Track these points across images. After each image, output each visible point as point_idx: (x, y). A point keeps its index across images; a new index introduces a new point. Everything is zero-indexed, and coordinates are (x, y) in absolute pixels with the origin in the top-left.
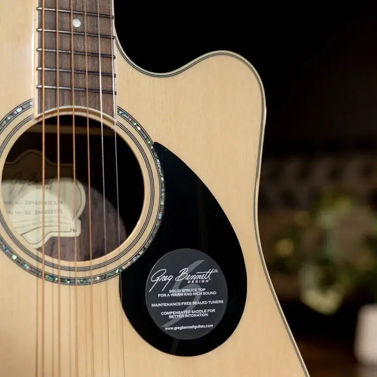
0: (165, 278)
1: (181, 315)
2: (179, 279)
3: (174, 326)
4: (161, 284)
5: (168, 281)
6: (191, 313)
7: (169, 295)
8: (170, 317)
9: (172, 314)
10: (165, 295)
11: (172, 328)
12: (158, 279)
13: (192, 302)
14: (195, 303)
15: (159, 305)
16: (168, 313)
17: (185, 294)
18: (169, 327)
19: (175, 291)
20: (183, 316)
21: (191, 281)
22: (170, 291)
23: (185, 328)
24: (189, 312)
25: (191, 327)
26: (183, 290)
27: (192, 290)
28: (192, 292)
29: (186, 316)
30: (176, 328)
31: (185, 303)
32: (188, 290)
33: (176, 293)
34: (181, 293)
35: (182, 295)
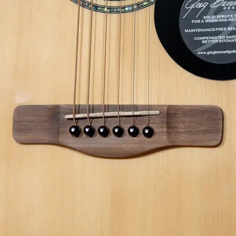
0: (200, 5)
1: (215, 40)
2: (214, 6)
3: (207, 50)
4: (196, 10)
5: (202, 7)
6: (225, 39)
7: (203, 21)
8: (203, 42)
9: (206, 39)
10: (199, 21)
11: (205, 53)
12: (192, 6)
13: (227, 27)
14: (230, 29)
15: (193, 30)
16: (201, 38)
17: (220, 20)
18: (202, 51)
19: (209, 17)
20: (217, 41)
21: (227, 7)
22: (205, 17)
23: (218, 52)
24: (223, 37)
25: (225, 52)
26: (218, 17)
27: (228, 16)
28: (228, 18)
29: (220, 41)
30: (208, 53)
31: (219, 29)
32: (223, 16)
33: (210, 19)
34: (216, 19)
35: (217, 21)
